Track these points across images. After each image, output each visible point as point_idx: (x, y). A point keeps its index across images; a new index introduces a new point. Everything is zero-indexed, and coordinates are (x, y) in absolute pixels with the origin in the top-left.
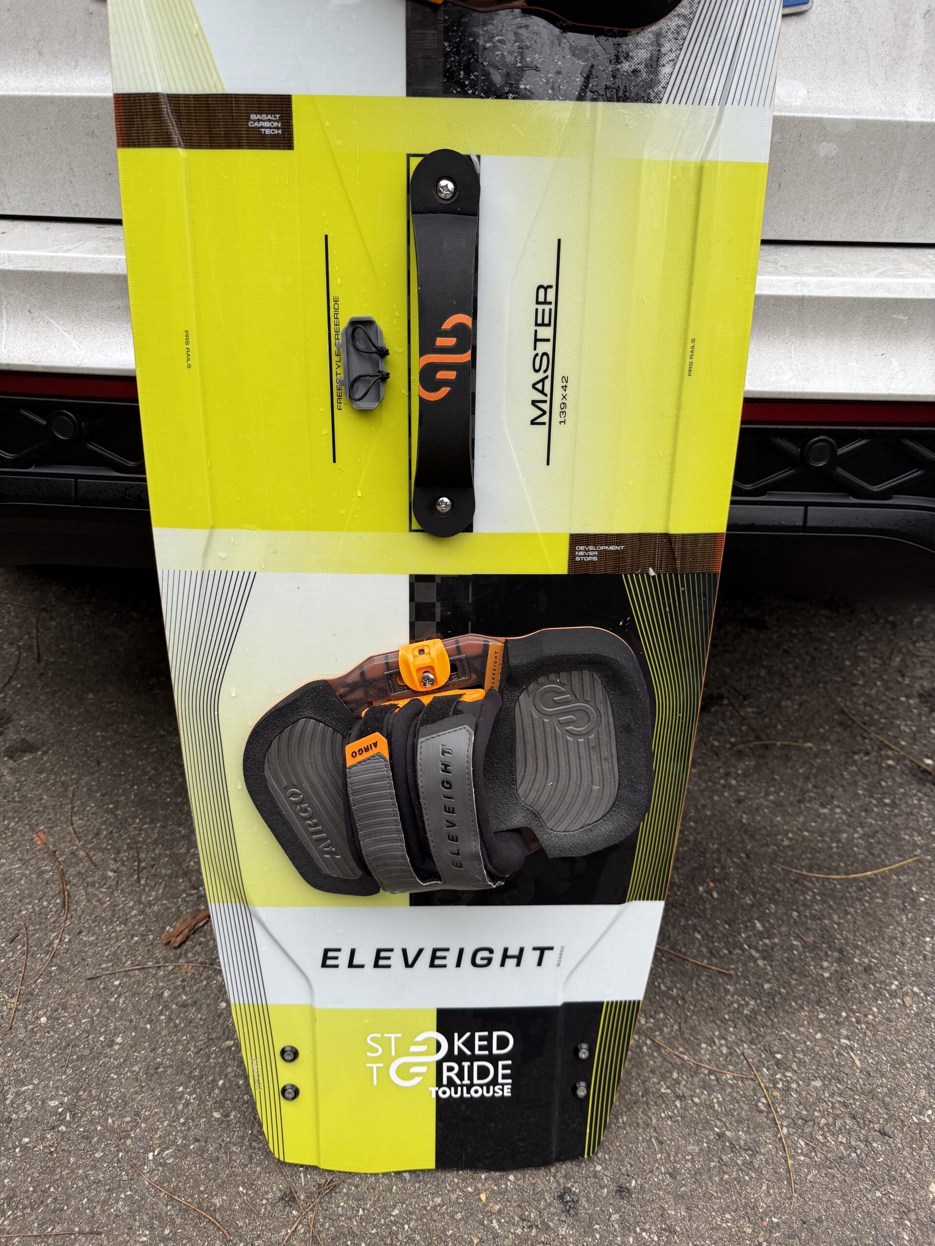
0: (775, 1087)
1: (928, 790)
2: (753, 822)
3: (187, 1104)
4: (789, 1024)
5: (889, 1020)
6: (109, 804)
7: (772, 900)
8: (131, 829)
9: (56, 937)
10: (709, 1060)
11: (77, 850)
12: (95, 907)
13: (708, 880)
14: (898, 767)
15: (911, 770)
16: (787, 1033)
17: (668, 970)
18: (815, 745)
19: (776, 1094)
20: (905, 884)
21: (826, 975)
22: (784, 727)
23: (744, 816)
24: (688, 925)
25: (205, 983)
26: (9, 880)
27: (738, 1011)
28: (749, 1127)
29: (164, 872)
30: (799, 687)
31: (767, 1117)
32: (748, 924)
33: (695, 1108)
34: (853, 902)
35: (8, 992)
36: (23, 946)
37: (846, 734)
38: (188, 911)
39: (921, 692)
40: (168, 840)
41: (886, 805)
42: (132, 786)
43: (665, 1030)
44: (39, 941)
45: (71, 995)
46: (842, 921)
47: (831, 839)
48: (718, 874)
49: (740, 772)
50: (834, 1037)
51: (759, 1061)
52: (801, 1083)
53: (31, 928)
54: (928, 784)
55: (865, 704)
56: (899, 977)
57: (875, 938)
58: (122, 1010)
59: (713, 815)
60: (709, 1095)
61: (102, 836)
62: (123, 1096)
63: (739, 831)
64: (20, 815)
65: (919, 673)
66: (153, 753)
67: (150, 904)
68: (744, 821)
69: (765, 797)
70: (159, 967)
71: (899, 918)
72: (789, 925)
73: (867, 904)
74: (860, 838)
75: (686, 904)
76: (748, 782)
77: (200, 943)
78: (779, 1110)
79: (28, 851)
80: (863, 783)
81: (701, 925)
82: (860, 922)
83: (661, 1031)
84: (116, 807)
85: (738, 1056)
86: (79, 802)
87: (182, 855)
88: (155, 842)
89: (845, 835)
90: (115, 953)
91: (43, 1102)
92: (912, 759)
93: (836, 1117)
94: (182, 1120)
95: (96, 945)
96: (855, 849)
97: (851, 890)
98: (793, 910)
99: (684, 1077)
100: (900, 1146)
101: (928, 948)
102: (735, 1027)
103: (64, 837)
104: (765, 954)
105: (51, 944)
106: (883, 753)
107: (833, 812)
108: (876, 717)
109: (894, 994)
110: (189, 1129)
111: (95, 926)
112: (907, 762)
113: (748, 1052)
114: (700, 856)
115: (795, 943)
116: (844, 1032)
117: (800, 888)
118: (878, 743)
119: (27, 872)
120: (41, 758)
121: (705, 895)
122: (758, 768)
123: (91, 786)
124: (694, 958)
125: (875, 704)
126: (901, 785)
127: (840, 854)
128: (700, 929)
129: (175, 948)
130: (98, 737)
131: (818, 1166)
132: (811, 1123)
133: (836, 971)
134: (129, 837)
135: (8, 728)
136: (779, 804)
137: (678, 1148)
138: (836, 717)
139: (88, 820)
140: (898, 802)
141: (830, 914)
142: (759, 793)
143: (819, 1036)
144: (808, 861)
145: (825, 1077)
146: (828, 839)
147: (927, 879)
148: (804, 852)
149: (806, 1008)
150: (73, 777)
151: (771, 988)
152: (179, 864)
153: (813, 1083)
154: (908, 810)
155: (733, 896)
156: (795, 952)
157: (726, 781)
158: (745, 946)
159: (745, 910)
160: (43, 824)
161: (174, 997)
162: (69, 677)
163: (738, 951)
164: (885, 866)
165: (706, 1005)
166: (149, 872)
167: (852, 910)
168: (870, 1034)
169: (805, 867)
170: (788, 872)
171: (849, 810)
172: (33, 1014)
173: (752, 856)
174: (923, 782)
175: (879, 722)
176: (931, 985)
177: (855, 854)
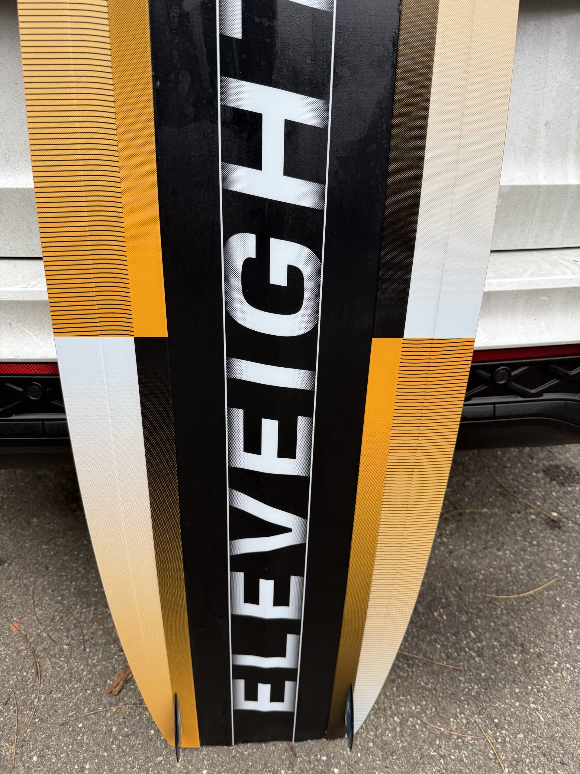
0: (497, 741)
1: (557, 533)
2: (460, 565)
4: (499, 698)
5: (556, 688)
6: (57, 597)
7: (478, 617)
8: (75, 613)
9: (36, 697)
10: (456, 729)
11: (41, 632)
12: (58, 672)
13: (439, 608)
14: (538, 519)
15: (545, 520)
16: (500, 705)
17: (424, 671)
18: (489, 509)
19: (498, 746)
20: (552, 597)
21: (516, 663)
22: (469, 499)
23: (455, 562)
24: (431, 639)
25: (138, 718)
27: (468, 693)
29: (101, 641)
30: (474, 472)
31: (495, 762)
32: (467, 634)
33: (452, 763)
34: (525, 612)
35: (8, 741)
36: (14, 706)
37: (505, 500)
38: (120, 667)
39: (544, 468)
40: (100, 619)
41: (534, 545)
42: (71, 582)
43: (428, 712)
44: (24, 702)
45: (51, 738)
46: (520, 625)
47: (506, 571)
48: (444, 603)
50: (526, 703)
51: (486, 725)
52: (511, 737)
53: (17, 692)
54: (556, 529)
55: (513, 480)
56: (557, 659)
57: (540, 634)
58: (87, 744)
59: (437, 563)
60: (460, 752)
61: (56, 620)
63: (453, 572)
65: (541, 455)
66: (81, 558)
67: (95, 666)
68: (455, 565)
69: (464, 548)
70: (107, 711)
71: (552, 620)
72: (490, 632)
73: (532, 612)
74: (523, 569)
75: (429, 626)
76: (454, 539)
77: (131, 690)
78: (501, 757)
79: (8, 637)
80: (520, 532)
81: (439, 639)
82: (531, 625)
83: (425, 713)
84: (63, 599)
85: (473, 724)
86: (38, 597)
87: (110, 628)
88: (92, 621)
89: (514, 568)
90: (76, 703)
92: (545, 513)
93: (535, 757)
95: (63, 699)
96: (521, 577)
97: (522, 604)
98: (491, 621)
99: (443, 742)
100: (574, 770)
101: (571, 638)
102: (468, 704)
103: (31, 624)
104: (479, 653)
105: (32, 702)
106: (528, 511)
107: (505, 554)
108: (521, 487)
109: (556, 671)
111: (60, 686)
112: (542, 516)
113: (478, 720)
114: (432, 592)
115: (495, 643)
116: (532, 699)
117: (493, 606)
118: (524, 504)
119: (10, 652)
120: (8, 569)
121: (439, 618)
122: (458, 528)
123: (44, 585)
124: (438, 661)
125: (519, 479)
126: (541, 532)
127: (514, 582)
128: (439, 641)
129: (116, 695)
130: (44, 549)
132: (521, 763)
133: (521, 659)
134: (75, 619)
136: (473, 552)
138: (498, 490)
139: (46, 610)
140: (541, 542)
141: (513, 622)
142: (460, 545)
143: (517, 704)
144: (495, 588)
145: (525, 730)
146: (504, 572)
147: (565, 592)
148: (492, 582)
149: (508, 687)
150: (32, 579)
151: (486, 675)
152: (110, 635)
153: (519, 736)
154: (547, 547)
155: (455, 617)
156: (496, 650)
157: (441, 539)
158: (467, 649)
159: (463, 625)
160: (16, 616)
161: (119, 730)
162: (19, 507)
163: (463, 653)
164: (540, 586)
165: (449, 692)
166: (91, 642)
167: (524, 617)
168: (546, 699)
169: (494, 592)
170: (484, 597)
171: (514, 551)
172: (28, 755)
173: (462, 588)
174: (553, 528)
175: (523, 490)
176: (576, 661)
177: (521, 580)
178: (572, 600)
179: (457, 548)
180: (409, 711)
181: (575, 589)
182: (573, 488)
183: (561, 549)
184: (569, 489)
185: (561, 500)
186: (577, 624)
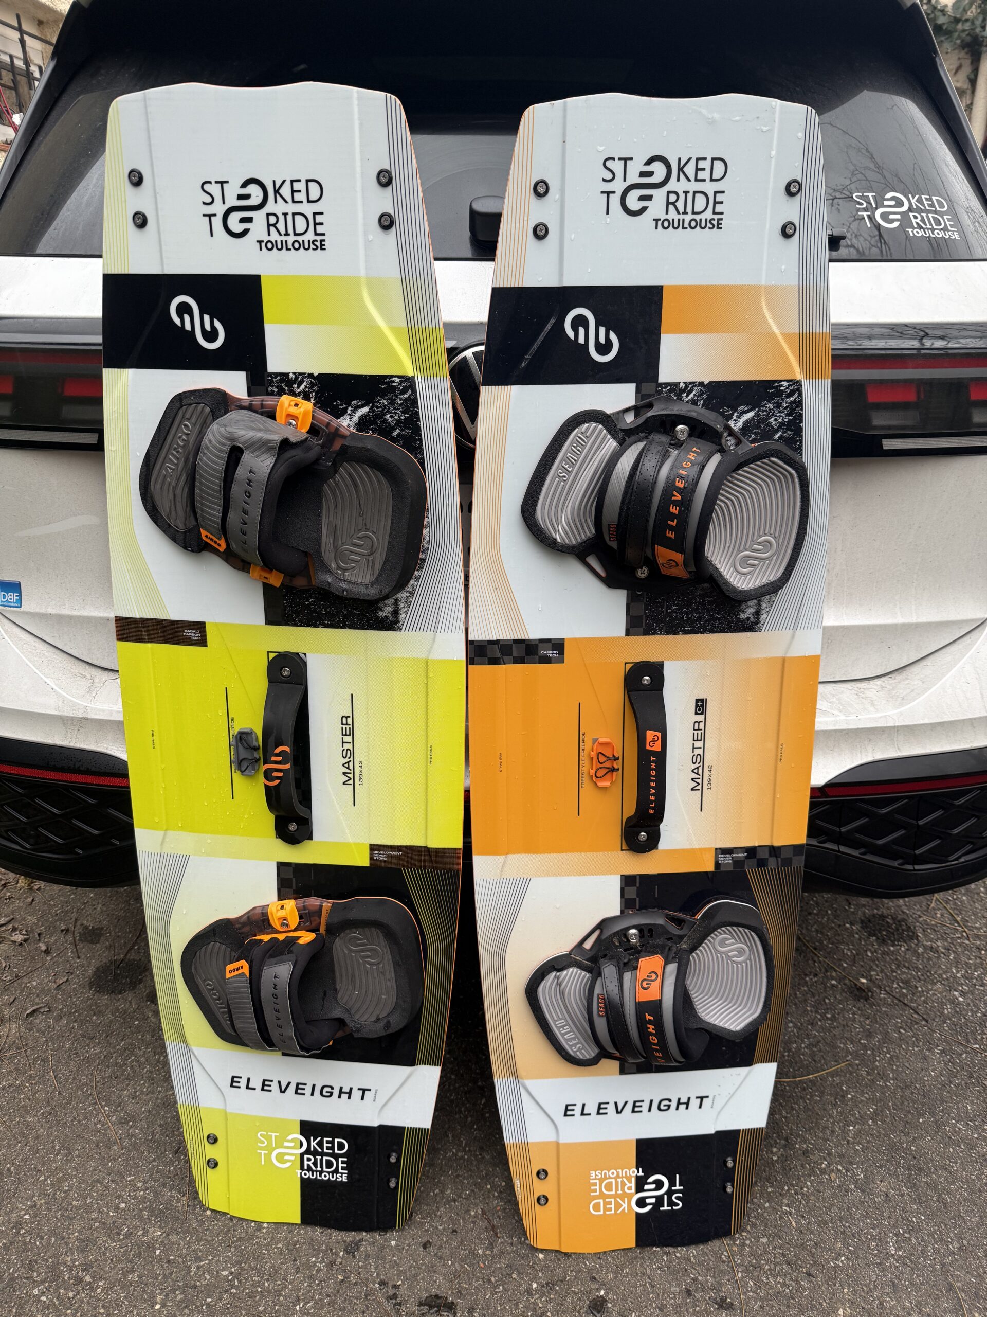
0: (734, 1244)
1: (862, 1005)
3: (319, 1270)
5: (819, 1191)
14: (839, 986)
15: (849, 988)
19: (735, 1248)
20: (837, 1084)
21: (775, 1158)
28: (714, 1273)
31: (727, 1266)
34: (798, 1100)
39: (862, 918)
41: (828, 1019)
47: (784, 1049)
50: (779, 1206)
52: (753, 1240)
54: (862, 1000)
55: (817, 931)
56: (828, 1158)
57: (812, 1128)
62: (273, 1266)
71: (831, 1112)
73: (808, 1102)
74: (806, 1047)
78: (737, 1260)
80: (811, 1001)
82: (803, 1116)
89: (795, 1046)
91: (217, 1272)
92: (850, 978)
93: (776, 1264)
94: (317, 1282)
96: (802, 1057)
97: (796, 1090)
100: (820, 1283)
101: (850, 1135)
106: (829, 974)
108: (825, 942)
110: (322, 1288)
112: (847, 981)
116: (785, 1201)
118: (825, 965)
125: (825, 931)
126: (840, 1002)
127: (790, 1062)
131: (761, 1299)
132: (759, 1269)
133: (782, 1155)
135: (146, 976)
137: (665, 1289)
140: (837, 1016)
141: (780, 1110)
143: (767, 1205)
145: (770, 1235)
147: (855, 1080)
153: (761, 1240)
154: (844, 1023)
164: (824, 1070)
168: (804, 1202)
171: (799, 1024)
174: (857, 998)
175: (827, 946)
176: (851, 1163)
177: (801, 1061)
178: (862, 1091)
181: (869, 1077)
182: (898, 947)
183: (862, 1026)
184: (892, 948)
185: (877, 962)
186: (862, 1119)
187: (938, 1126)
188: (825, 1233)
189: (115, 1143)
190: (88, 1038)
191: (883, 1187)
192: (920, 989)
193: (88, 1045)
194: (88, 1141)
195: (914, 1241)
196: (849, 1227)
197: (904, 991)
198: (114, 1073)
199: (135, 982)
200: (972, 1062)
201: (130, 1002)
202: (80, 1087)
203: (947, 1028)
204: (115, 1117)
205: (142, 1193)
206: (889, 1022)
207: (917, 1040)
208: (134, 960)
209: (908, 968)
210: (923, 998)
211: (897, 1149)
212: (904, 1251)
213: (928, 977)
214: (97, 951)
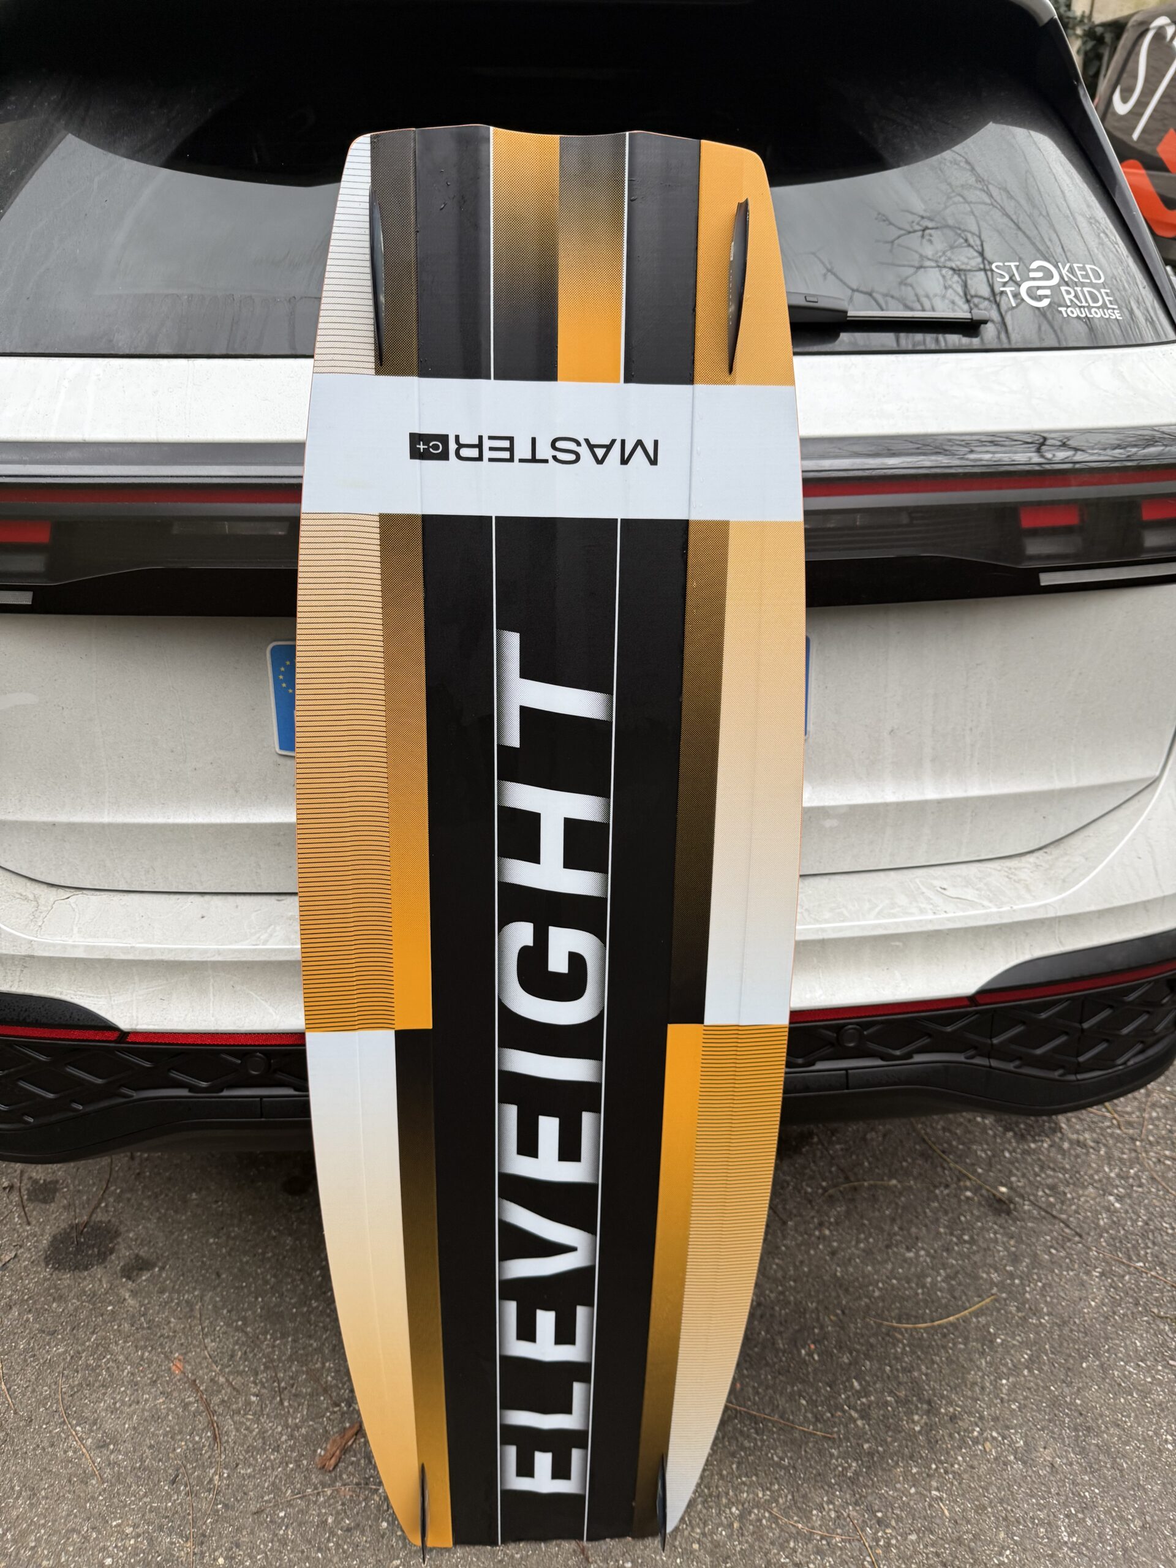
0: (877, 1545)
1: (1004, 1221)
2: (847, 1275)
4: (887, 1481)
5: (972, 1467)
6: (237, 1321)
7: (867, 1357)
8: (264, 1347)
9: (215, 1473)
10: (820, 1526)
11: (216, 1376)
12: (245, 1436)
13: (809, 1342)
14: (976, 1198)
15: (987, 1200)
16: (887, 1492)
17: (779, 1440)
18: (899, 1182)
19: (879, 1551)
20: (983, 1326)
21: (917, 1428)
22: (870, 1163)
23: (839, 1269)
24: (793, 1390)
25: (364, 1504)
26: (156, 1416)
27: (842, 1474)
29: (304, 1390)
32: (847, 1384)
34: (939, 1350)
35: (181, 1537)
36: (186, 1486)
37: (927, 1166)
38: (335, 1430)
41: (965, 1242)
42: (256, 1298)
43: (781, 1501)
44: (200, 1480)
45: (241, 1533)
46: (929, 1371)
47: (917, 1285)
48: (818, 1335)
49: (832, 1220)
50: (926, 1490)
51: (863, 1521)
52: (899, 1538)
53: (189, 1466)
54: (1003, 1215)
56: (980, 1424)
57: (959, 1385)
58: (292, 1541)
59: (810, 1271)
60: (822, 1559)
61: (237, 1358)
63: (835, 1286)
64: (152, 1343)
66: (269, 1259)
67: (297, 1427)
68: (839, 1274)
69: (856, 1246)
70: (318, 1494)
71: (978, 1363)
72: (883, 1381)
73: (950, 1351)
74: (943, 1281)
75: (791, 1370)
76: (841, 1231)
77: (352, 1463)
79: (168, 1383)
80: (944, 1220)
81: (805, 1391)
82: (946, 1371)
83: (777, 1502)
84: (245, 1324)
85: (845, 1519)
86: (207, 1321)
87: (318, 1370)
88: (290, 1359)
89: (929, 1280)
90: (273, 1484)
92: (988, 1187)
95: (254, 1477)
96: (939, 1293)
97: (936, 1337)
98: (886, 1365)
99: (800, 1545)
101: (1004, 1391)
102: (841, 1491)
103: (200, 1363)
104: (863, 1413)
105: (211, 1480)
106: (962, 1184)
107: (917, 1256)
108: (954, 1143)
111: (250, 1457)
112: (984, 1192)
113: (853, 1514)
114: (800, 1317)
115: (889, 1399)
117: (891, 1340)
118: (957, 1173)
119: (172, 1406)
120: (160, 1275)
121: (807, 1358)
122: (848, 1213)
123: (216, 1302)
124: (801, 1425)
125: (953, 1128)
126: (978, 1219)
127: (926, 1301)
128: (804, 1394)
129: (330, 1471)
130: (211, 1244)
133: (926, 1424)
134: (264, 1356)
135: (118, 1243)
136: (868, 1252)
138: (918, 1147)
139: (220, 1341)
140: (976, 1237)
141: (918, 1366)
142: (850, 1242)
143: (913, 1490)
144: (897, 1311)
145: (920, 1529)
146: (914, 1285)
147: (1003, 1319)
148: (893, 1302)
149: (901, 1464)
150: (196, 1293)
151: (870, 1447)
152: (317, 1380)
153: (910, 1537)
154: (984, 1246)
155: (832, 1356)
156: (889, 1408)
157: (820, 1231)
158: (846, 1407)
159: (843, 1369)
160: (177, 1351)
161: (337, 1522)
162: (167, 1174)
163: (839, 1413)
164: (966, 1309)
165: (814, 1472)
166: (290, 1392)
167: (937, 1359)
168: (956, 1483)
169: (895, 1318)
170: (880, 1325)
171: (932, 1251)
172: (210, 1556)
173: (847, 1311)
174: (998, 1212)
175: (957, 1148)
176: (1008, 1428)
177: (939, 1299)
178: (1013, 1333)
179: (844, 1246)
180: (754, 1499)
181: (1020, 1314)
182: (1040, 1144)
183: (1006, 1249)
184: (1033, 1146)
185: (1017, 1165)
186: (1016, 1370)
187: (1105, 1371)
188: (985, 1521)
189: (93, 1475)
190: (49, 1334)
191: (1047, 1455)
192: (1069, 1196)
193: (49, 1344)
194: (58, 1475)
195: (1089, 1523)
196: (1012, 1511)
197: (1052, 1199)
198: (84, 1378)
199: (105, 1253)
200: (1137, 1285)
201: (100, 1281)
202: (42, 1402)
203: (1104, 1244)
204: (90, 1440)
205: (132, 1542)
206: (1038, 1240)
207: (1071, 1261)
208: (101, 1222)
209: (1054, 1170)
210: (1074, 1207)
211: (1060, 1405)
212: (1079, 1536)
213: (1078, 1179)
214: (53, 1213)
